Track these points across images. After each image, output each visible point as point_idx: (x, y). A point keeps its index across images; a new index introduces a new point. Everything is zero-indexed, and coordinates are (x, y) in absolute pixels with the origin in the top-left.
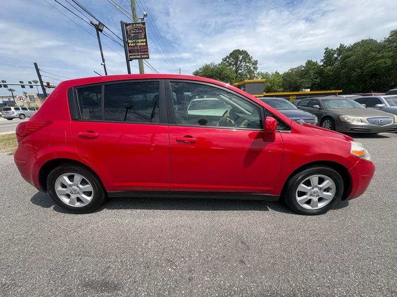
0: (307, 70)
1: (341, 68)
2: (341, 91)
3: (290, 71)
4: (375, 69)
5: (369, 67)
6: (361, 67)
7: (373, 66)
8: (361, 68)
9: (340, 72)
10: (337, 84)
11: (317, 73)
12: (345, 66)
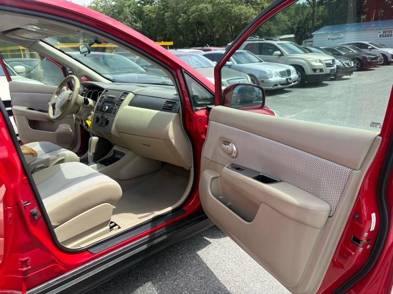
0: (120, 6)
1: (164, 9)
2: (171, 43)
3: (94, 5)
4: (199, 15)
5: (194, 13)
6: (186, 11)
7: (197, 11)
8: (185, 13)
9: (163, 15)
10: (163, 33)
11: (135, 13)
12: (168, 8)
